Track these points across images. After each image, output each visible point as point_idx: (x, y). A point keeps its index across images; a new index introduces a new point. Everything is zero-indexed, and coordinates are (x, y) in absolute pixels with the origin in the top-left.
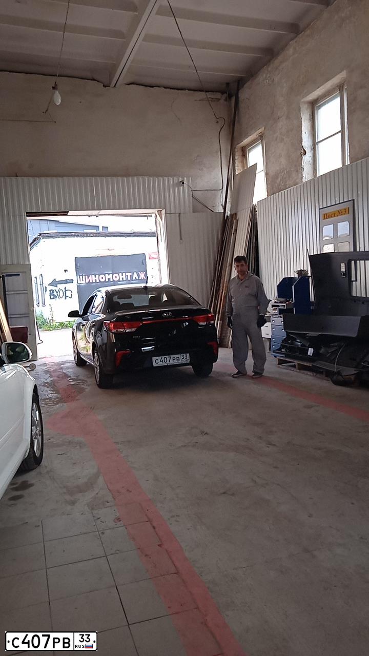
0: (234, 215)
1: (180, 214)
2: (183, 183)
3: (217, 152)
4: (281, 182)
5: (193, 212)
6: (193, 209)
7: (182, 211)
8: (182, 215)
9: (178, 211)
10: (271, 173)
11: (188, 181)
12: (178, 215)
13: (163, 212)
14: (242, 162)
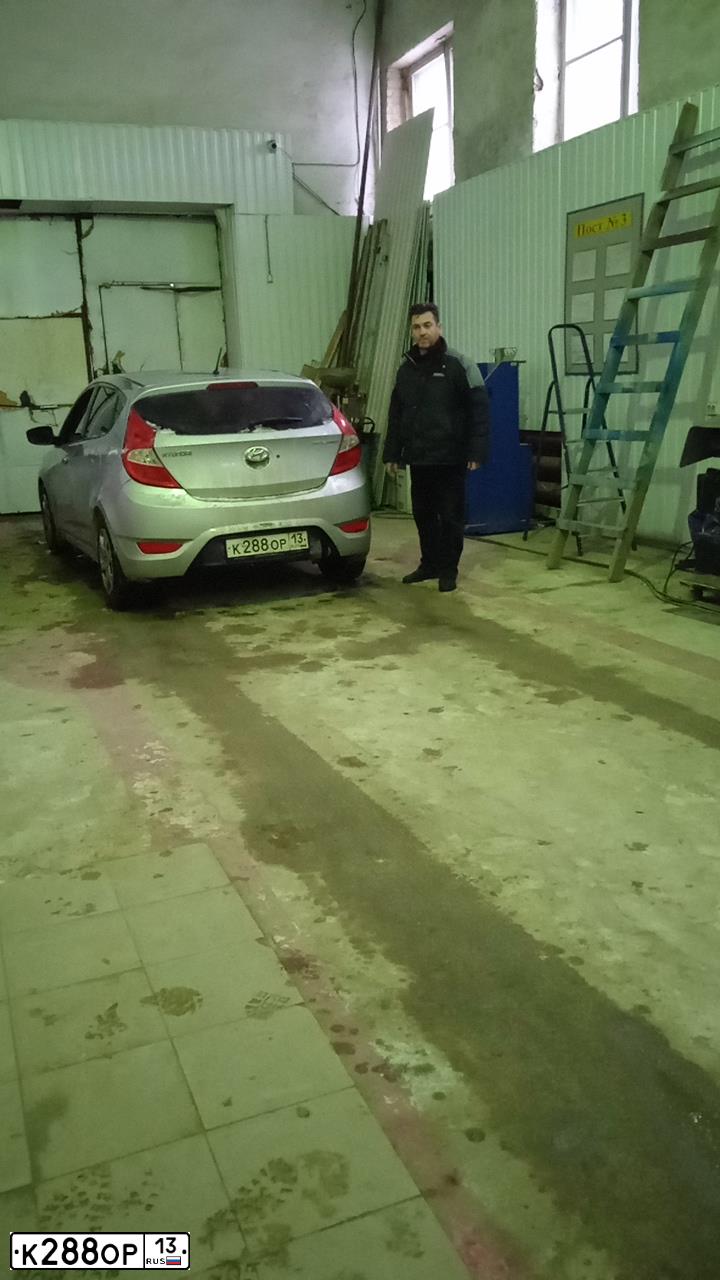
0: (383, 226)
1: (266, 217)
2: (274, 146)
3: (346, 78)
6: (295, 207)
7: (272, 211)
8: (270, 219)
9: (262, 210)
10: (466, 132)
11: (284, 143)
12: (262, 218)
14: (402, 103)
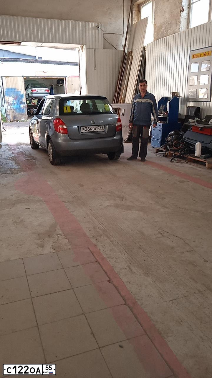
0: (131, 53)
1: (95, 49)
2: (98, 27)
4: (165, 31)
5: (104, 49)
6: (104, 47)
7: (97, 47)
8: (96, 50)
9: (94, 47)
10: (158, 24)
11: (101, 26)
12: (94, 50)
13: (84, 47)
14: (138, 15)
